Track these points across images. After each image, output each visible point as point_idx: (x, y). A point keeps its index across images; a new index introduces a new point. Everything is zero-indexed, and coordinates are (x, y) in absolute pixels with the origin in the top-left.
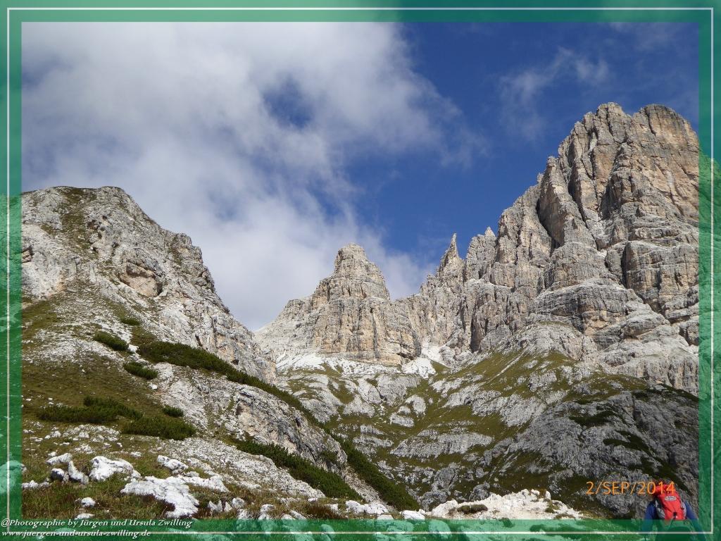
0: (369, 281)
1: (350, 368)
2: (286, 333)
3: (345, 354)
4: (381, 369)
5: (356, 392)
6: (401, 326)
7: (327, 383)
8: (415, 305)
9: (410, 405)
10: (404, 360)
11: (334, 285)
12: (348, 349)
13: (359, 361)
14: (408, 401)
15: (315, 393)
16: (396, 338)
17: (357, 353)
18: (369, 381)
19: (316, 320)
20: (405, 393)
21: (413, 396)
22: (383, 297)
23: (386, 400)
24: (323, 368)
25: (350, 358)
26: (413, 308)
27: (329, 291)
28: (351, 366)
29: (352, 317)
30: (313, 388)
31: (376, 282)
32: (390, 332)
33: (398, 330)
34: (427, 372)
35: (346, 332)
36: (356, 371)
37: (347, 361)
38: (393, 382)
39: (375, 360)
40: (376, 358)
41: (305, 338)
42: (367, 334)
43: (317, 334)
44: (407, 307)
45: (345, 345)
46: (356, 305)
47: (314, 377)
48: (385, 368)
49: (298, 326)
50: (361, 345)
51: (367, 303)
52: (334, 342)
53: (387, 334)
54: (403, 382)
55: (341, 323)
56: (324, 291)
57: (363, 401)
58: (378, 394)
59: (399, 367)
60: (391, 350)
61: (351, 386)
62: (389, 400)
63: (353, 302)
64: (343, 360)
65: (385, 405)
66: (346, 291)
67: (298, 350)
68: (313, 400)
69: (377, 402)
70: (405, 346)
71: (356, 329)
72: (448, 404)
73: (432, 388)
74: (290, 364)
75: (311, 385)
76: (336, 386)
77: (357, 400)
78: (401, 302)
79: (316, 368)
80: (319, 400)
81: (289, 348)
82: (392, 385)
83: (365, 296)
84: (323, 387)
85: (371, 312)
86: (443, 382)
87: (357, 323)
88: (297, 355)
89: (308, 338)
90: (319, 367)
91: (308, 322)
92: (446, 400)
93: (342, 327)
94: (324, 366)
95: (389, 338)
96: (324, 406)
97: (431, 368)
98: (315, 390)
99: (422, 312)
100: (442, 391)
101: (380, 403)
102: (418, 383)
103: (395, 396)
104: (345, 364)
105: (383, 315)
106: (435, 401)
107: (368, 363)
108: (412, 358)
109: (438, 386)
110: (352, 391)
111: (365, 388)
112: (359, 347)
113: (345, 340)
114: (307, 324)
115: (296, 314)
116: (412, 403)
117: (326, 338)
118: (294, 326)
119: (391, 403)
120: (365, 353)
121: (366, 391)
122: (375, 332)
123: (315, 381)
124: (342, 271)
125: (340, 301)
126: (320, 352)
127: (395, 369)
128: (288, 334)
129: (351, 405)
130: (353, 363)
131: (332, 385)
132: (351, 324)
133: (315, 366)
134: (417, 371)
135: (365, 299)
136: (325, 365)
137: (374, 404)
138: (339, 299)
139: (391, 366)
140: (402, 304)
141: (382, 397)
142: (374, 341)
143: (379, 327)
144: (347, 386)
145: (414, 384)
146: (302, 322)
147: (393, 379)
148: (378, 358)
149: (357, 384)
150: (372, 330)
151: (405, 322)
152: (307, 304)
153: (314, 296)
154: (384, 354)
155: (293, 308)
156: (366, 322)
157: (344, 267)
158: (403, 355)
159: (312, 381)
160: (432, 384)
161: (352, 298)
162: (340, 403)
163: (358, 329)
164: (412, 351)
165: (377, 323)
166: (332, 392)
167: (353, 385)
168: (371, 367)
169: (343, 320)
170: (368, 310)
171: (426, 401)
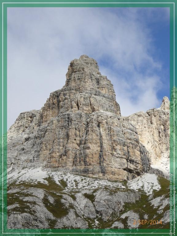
0: (99, 95)
1: (74, 183)
2: (15, 146)
3: (71, 168)
4: (106, 184)
5: (72, 206)
6: (129, 141)
7: (42, 197)
8: (154, 119)
9: (125, 221)
10: (130, 176)
11: (64, 98)
12: (74, 163)
13: (85, 176)
14: (123, 216)
15: (28, 207)
16: (123, 153)
17: (83, 168)
18: (86, 196)
19: (45, 134)
20: (121, 208)
21: (128, 212)
22: (112, 111)
23: (101, 215)
24: (46, 182)
25: (76, 172)
26: (152, 123)
27: (58, 104)
28: (75, 181)
29: (79, 131)
30: (27, 202)
31: (105, 96)
32: (116, 147)
33: (124, 145)
34: (152, 188)
35: (72, 146)
36: (80, 186)
37: (72, 176)
38: (110, 197)
39: (101, 175)
40: (102, 173)
41: (33, 152)
42: (94, 148)
43: (44, 148)
44: (145, 121)
45: (71, 160)
46: (84, 119)
47: (31, 190)
48: (109, 183)
49: (27, 139)
50: (87, 160)
51: (95, 117)
52: (61, 156)
53: (113, 149)
54: (121, 198)
55: (68, 136)
56: (53, 104)
57: (77, 216)
58: (93, 209)
59: (125, 182)
60: (117, 165)
61: (67, 200)
62: (104, 215)
63: (81, 116)
64: (69, 175)
65: (100, 220)
66: (75, 105)
67: (25, 164)
68: (25, 214)
69: (92, 217)
70: (132, 161)
71: (83, 144)
72: (162, 220)
73: (150, 204)
74: (15, 178)
75: (26, 199)
76: (51, 200)
77: (71, 215)
78: (139, 116)
79: (39, 182)
80: (32, 214)
81: (16, 161)
82: (108, 200)
83: (93, 110)
84: (37, 200)
85: (99, 126)
86: (162, 198)
87: (84, 137)
88: (23, 168)
89: (35, 151)
90: (42, 181)
91: (37, 136)
92: (160, 216)
93: (69, 141)
94: (47, 180)
95: (115, 153)
96: (36, 220)
97: (157, 183)
98: (28, 204)
99: (162, 127)
100: (159, 207)
101: (95, 218)
102: (138, 199)
103: (111, 212)
104: (70, 178)
105: (110, 129)
106: (150, 217)
107: (93, 178)
108: (138, 174)
109: (155, 202)
110: (67, 205)
111: (82, 202)
112: (85, 162)
113: (71, 154)
114: (36, 138)
115: (26, 127)
116: (127, 218)
117: (53, 152)
118: (23, 139)
119: (105, 218)
120: (91, 168)
121: (82, 206)
122: (101, 146)
123: (31, 195)
124: (73, 84)
125: (69, 115)
126: (46, 167)
127: (120, 185)
128: (16, 148)
129: (64, 219)
130: (78, 178)
131: (47, 200)
132: (78, 138)
133: (38, 180)
134: (143, 187)
135: (93, 113)
136: (50, 179)
137: (89, 218)
138: (68, 112)
139: (116, 181)
140: (140, 118)
141: (97, 212)
142: (100, 156)
143: (106, 141)
144: (63, 201)
145: (133, 199)
146: (31, 135)
147: (111, 194)
148: (104, 172)
149: (74, 198)
150: (99, 144)
151: (133, 137)
152: (38, 117)
153: (44, 109)
154: (109, 169)
155: (25, 121)
156: (93, 136)
157: (75, 80)
158: (130, 171)
159: (27, 195)
160: (152, 199)
161: (80, 112)
162: (52, 217)
163: (85, 143)
164: (139, 166)
165: (104, 137)
166: (46, 206)
167: (70, 199)
168: (96, 182)
169: (70, 134)
170: (95, 124)
171: (141, 218)
